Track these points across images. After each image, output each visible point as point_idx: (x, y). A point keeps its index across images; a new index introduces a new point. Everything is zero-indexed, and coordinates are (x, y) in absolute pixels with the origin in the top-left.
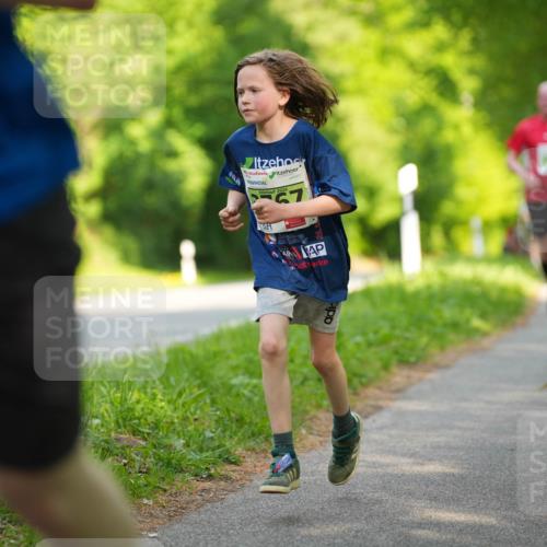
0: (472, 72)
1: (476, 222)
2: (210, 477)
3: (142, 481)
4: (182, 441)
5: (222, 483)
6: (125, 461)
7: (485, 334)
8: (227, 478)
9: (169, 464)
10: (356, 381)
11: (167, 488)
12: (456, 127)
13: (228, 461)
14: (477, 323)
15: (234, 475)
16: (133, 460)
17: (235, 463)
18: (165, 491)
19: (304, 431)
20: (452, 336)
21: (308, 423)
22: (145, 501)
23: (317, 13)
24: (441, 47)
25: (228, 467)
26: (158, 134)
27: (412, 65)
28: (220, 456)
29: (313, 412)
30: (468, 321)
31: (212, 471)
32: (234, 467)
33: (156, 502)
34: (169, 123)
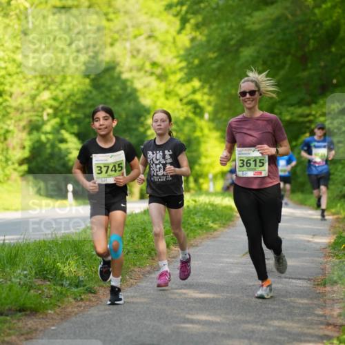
0: (209, 103)
1: (210, 176)
2: (82, 300)
3: (48, 302)
4: (68, 282)
5: (88, 303)
6: (40, 292)
7: (215, 230)
8: (90, 300)
9: (61, 293)
10: (153, 253)
11: (60, 305)
12: (202, 130)
13: (90, 292)
14: (211, 224)
15: (93, 299)
16: (43, 291)
17: (94, 293)
18: (59, 306)
19: (128, 277)
20: (200, 231)
21: (130, 273)
22: (50, 312)
23: (134, 73)
24: (194, 92)
25: (90, 295)
26: (56, 131)
27: (181, 100)
28: (87, 290)
29: (132, 268)
30: (207, 224)
31: (83, 297)
32: (93, 295)
33: (55, 312)
34: (62, 125)
